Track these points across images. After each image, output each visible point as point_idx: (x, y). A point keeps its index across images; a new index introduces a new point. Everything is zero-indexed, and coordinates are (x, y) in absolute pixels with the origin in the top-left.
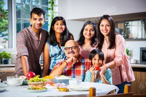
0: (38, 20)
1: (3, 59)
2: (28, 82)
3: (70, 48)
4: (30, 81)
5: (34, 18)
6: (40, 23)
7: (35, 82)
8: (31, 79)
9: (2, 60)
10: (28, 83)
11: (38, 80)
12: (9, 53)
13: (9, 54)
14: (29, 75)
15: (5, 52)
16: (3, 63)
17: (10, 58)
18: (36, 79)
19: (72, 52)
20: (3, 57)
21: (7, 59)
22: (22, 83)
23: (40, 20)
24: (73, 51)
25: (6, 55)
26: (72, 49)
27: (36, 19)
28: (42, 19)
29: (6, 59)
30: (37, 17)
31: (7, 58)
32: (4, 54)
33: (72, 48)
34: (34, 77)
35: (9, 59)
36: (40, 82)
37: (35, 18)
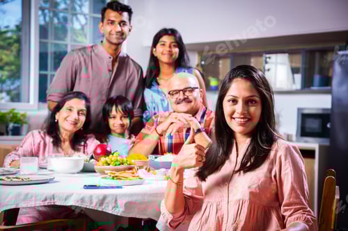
0: (117, 23)
1: (11, 125)
2: (96, 165)
3: (180, 91)
4: (100, 163)
5: (109, 20)
6: (120, 30)
7: (111, 165)
8: (103, 159)
9: (7, 127)
10: (95, 167)
11: (117, 161)
12: (22, 112)
13: (23, 115)
14: (99, 151)
15: (14, 109)
16: (10, 133)
17: (26, 123)
18: (113, 159)
19: (185, 99)
20: (11, 121)
21: (19, 125)
22: (81, 168)
23: (122, 23)
24: (188, 98)
25: (17, 117)
26: (184, 94)
27: (112, 22)
28: (125, 22)
29: (16, 125)
30: (115, 17)
31: (18, 123)
32: (11, 115)
33: (185, 91)
34: (108, 156)
35: (22, 125)
36: (121, 167)
37: (112, 19)
